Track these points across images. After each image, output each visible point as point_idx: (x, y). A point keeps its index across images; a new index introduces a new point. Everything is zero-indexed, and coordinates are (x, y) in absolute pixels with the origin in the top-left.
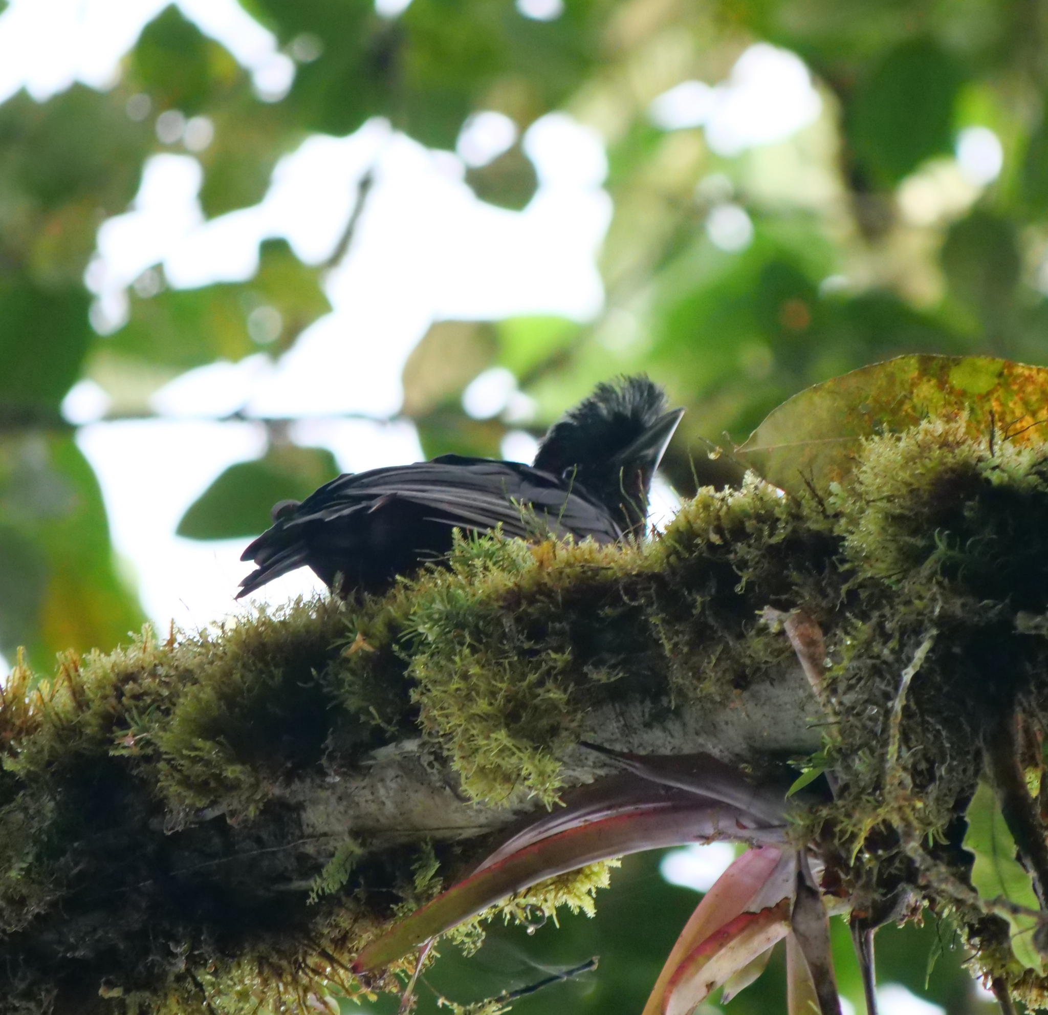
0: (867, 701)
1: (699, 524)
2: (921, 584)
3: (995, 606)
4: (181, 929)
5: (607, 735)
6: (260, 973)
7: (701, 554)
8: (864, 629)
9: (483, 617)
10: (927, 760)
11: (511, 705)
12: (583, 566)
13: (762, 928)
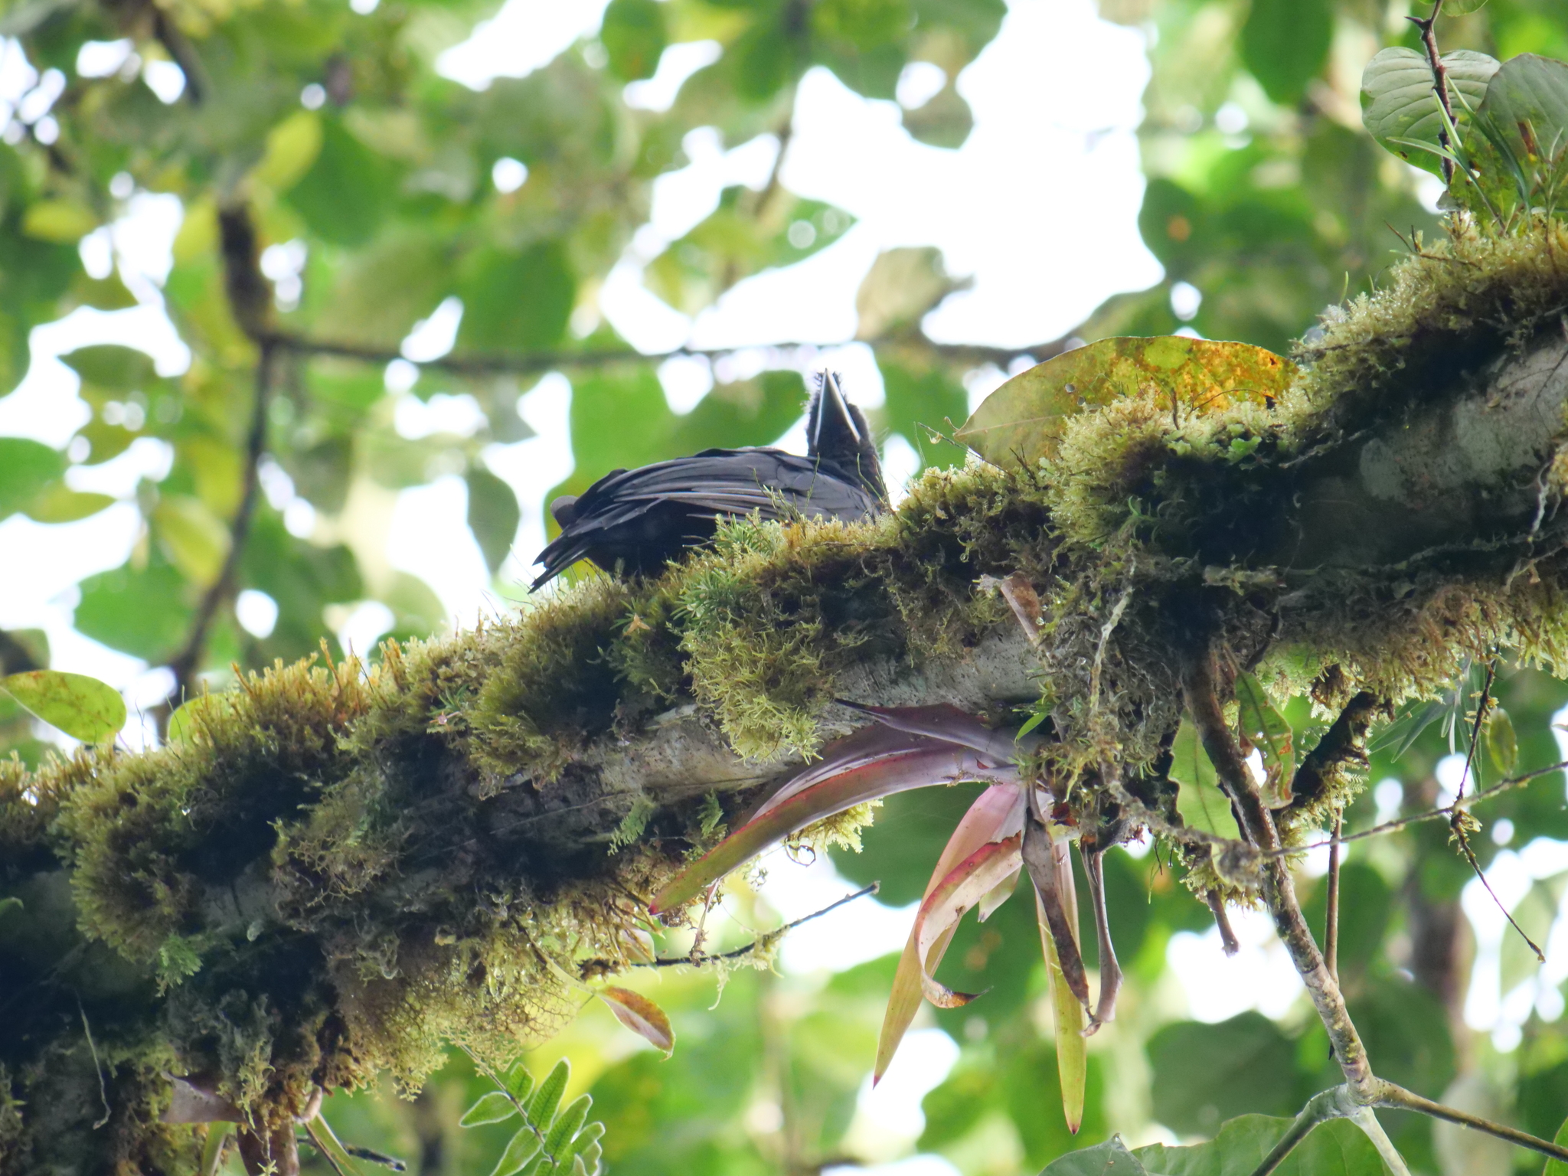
0: (1075, 654)
1: (927, 502)
2: (1120, 547)
3: (1186, 562)
4: (502, 882)
5: (860, 692)
6: (576, 916)
7: (930, 528)
8: (1072, 589)
9: (743, 594)
10: (1133, 703)
11: (770, 672)
12: (828, 545)
13: (1004, 856)
